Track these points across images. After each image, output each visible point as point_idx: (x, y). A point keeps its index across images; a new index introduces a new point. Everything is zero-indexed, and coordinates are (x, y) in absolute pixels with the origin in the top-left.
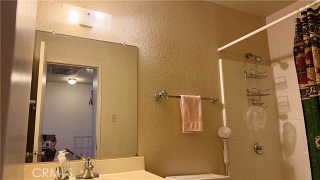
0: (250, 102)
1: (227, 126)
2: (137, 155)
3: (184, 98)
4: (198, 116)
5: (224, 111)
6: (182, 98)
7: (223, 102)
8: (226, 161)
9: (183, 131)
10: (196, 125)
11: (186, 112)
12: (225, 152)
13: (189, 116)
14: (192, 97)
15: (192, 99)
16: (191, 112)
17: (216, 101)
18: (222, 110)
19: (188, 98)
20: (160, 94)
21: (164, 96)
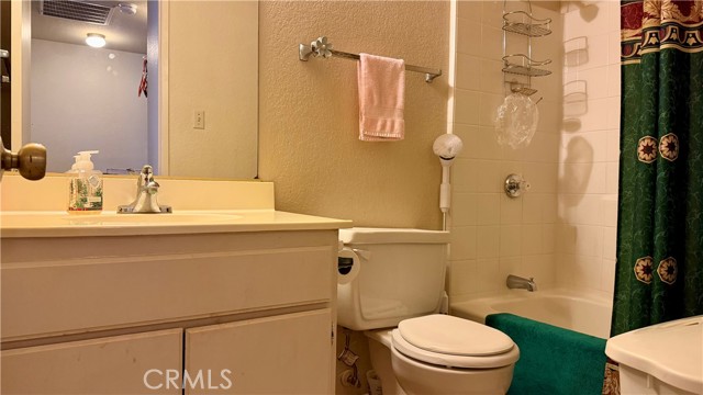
0: (508, 86)
1: (455, 132)
2: (257, 178)
3: (368, 59)
4: (395, 104)
5: (451, 102)
6: (362, 59)
7: (451, 82)
8: (444, 204)
9: (361, 137)
10: (389, 124)
11: (370, 94)
12: (444, 187)
13: (376, 103)
14: (384, 61)
15: (385, 65)
16: (381, 94)
17: (437, 77)
18: (447, 98)
19: (376, 61)
20: (314, 43)
21: (321, 49)
